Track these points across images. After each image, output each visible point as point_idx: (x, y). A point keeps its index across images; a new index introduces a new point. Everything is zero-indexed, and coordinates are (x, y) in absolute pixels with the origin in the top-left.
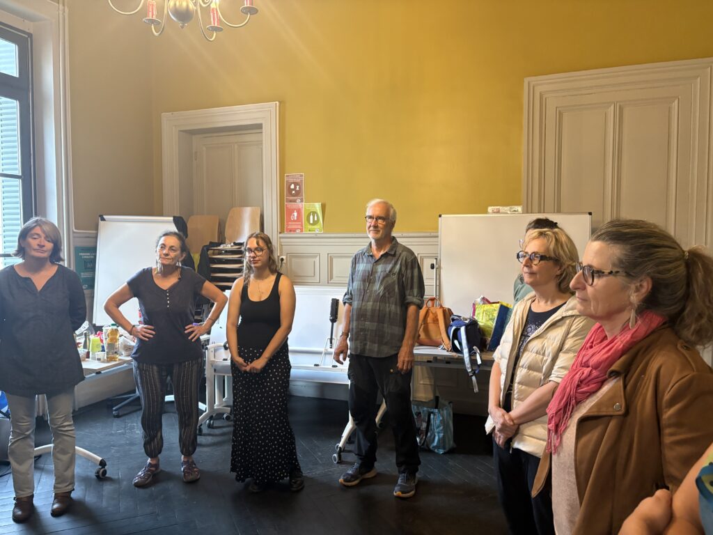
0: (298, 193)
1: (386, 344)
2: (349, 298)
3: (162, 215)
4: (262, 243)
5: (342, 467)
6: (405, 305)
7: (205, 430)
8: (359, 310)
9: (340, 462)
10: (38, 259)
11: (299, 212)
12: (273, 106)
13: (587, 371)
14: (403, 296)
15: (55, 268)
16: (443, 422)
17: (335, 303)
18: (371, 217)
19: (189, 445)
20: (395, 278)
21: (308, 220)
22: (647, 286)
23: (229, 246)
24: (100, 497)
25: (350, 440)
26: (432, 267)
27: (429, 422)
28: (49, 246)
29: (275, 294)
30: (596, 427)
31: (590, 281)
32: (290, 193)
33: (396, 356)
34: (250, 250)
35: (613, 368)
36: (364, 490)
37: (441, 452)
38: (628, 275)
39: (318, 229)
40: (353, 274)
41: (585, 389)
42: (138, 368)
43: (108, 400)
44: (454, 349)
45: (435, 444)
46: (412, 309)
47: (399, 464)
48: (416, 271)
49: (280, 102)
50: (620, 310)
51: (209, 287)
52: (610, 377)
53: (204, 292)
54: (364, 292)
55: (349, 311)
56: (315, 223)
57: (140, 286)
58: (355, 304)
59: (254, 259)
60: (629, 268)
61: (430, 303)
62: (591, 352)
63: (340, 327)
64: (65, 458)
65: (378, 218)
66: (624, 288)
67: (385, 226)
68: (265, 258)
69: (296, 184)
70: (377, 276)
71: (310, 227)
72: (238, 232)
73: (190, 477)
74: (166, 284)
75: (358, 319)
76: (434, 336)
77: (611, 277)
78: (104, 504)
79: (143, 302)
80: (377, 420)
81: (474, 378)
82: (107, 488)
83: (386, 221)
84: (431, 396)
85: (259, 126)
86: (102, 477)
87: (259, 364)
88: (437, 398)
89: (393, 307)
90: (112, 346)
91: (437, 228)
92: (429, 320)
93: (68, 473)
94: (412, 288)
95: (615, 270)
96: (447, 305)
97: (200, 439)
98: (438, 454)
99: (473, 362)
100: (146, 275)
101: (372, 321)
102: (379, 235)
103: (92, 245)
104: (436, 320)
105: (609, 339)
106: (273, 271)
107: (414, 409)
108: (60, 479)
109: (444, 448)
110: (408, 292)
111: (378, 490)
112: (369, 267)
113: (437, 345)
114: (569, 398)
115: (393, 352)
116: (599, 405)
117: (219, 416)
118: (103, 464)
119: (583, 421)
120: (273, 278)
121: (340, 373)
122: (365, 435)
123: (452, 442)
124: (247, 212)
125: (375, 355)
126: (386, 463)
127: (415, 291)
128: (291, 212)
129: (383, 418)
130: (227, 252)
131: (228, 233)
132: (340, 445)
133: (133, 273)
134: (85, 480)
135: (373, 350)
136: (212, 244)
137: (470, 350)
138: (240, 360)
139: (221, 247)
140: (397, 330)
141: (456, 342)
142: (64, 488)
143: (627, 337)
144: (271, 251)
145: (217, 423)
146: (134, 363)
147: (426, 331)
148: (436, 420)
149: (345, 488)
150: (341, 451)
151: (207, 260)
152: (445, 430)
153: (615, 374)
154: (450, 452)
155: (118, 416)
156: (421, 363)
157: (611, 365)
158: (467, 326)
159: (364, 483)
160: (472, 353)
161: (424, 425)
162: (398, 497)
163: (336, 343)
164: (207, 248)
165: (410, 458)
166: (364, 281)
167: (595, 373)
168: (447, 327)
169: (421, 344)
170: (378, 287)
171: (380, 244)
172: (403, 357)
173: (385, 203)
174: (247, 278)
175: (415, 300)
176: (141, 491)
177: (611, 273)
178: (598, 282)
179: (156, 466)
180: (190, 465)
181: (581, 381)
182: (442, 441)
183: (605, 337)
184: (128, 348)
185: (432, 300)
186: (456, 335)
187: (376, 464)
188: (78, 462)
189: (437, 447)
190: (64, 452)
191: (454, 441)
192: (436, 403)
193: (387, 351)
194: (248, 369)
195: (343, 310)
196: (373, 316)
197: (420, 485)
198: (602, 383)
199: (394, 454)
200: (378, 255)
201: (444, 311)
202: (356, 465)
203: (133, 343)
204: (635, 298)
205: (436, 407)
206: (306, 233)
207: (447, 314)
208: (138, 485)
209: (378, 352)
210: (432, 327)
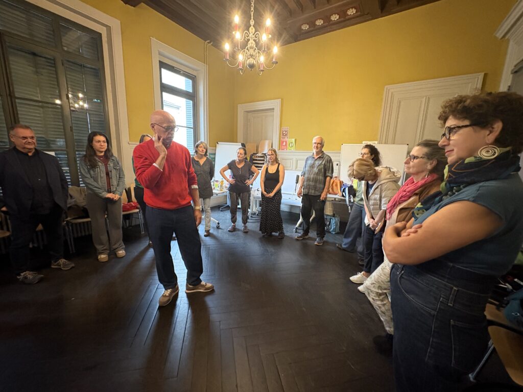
0: (286, 135)
1: (317, 191)
2: (304, 174)
3: (237, 142)
4: (273, 153)
5: (296, 234)
6: (325, 177)
7: (250, 218)
8: (308, 178)
9: (296, 232)
10: (201, 155)
11: (286, 142)
12: (279, 101)
13: (405, 193)
14: (325, 173)
15: (206, 158)
16: (335, 222)
17: (298, 177)
18: (315, 143)
19: (245, 221)
20: (322, 166)
21: (289, 145)
22: (435, 163)
23: (260, 155)
24: (218, 233)
25: (300, 225)
26: (337, 165)
27: (330, 222)
28: (205, 150)
29: (278, 171)
30: (405, 212)
31: (412, 160)
32: (283, 134)
33: (320, 196)
34: (269, 155)
35: (416, 192)
36: (304, 241)
37: (334, 233)
38: (428, 159)
39: (293, 149)
40: (306, 164)
41: (403, 199)
42: (230, 193)
43: (219, 206)
44: (343, 196)
45: (332, 230)
46: (328, 178)
47: (317, 234)
48: (331, 164)
49: (282, 99)
50: (422, 172)
51: (253, 168)
52: (414, 195)
53: (252, 170)
54: (310, 171)
55: (303, 179)
56: (292, 146)
57: (232, 166)
58: (306, 176)
59: (270, 158)
60: (429, 156)
61: (335, 179)
62: (407, 187)
63: (299, 185)
64: (208, 219)
65: (318, 144)
66: (426, 163)
67: (320, 147)
68: (274, 158)
69: (285, 131)
70: (315, 165)
71: (290, 148)
72: (263, 150)
73: (245, 231)
74: (240, 166)
75: (307, 181)
76: (335, 190)
77: (421, 159)
78: (219, 235)
79: (233, 172)
80: (311, 219)
81: (349, 207)
82: (220, 231)
83: (321, 144)
84: (332, 214)
85: (273, 109)
86: (218, 228)
87: (272, 195)
88: (334, 214)
89: (321, 177)
90: (221, 186)
91: (340, 150)
92: (334, 185)
93: (209, 224)
94: (329, 170)
95: (424, 156)
96: (341, 180)
97: (248, 220)
98: (332, 234)
99: (350, 201)
100: (234, 162)
101: (312, 182)
102: (318, 151)
103: (214, 153)
104: (336, 185)
105: (415, 182)
106: (277, 162)
107: (325, 217)
108: (207, 226)
109: (335, 232)
110: (327, 172)
111: (309, 242)
112: (313, 162)
113: (336, 194)
114: (396, 202)
115: (319, 194)
116: (409, 204)
117: (255, 214)
118: (218, 223)
119: (401, 210)
120: (277, 165)
121: (298, 202)
122: (306, 224)
123: (338, 230)
124: (267, 142)
125: (313, 194)
126: (313, 234)
127: (330, 171)
128: (283, 142)
129: (312, 220)
130: (259, 157)
131: (259, 150)
132: (297, 226)
133: (229, 161)
134: (213, 228)
135: (312, 192)
136: (254, 154)
137: (349, 196)
138: (265, 193)
139: (257, 155)
140: (322, 186)
141: (344, 193)
142: (208, 229)
143: (423, 182)
144: (276, 155)
145: (253, 216)
146: (228, 192)
147: (332, 189)
148: (333, 221)
149: (297, 240)
150: (297, 229)
151: (252, 160)
152: (336, 225)
153: (416, 194)
154: (337, 233)
155: (222, 211)
156: (329, 201)
157: (415, 191)
158: (349, 187)
159: (304, 239)
160: (350, 198)
161: (328, 223)
162: (316, 245)
163: (297, 191)
164: (252, 155)
165: (322, 233)
166: (310, 167)
167: (408, 194)
168: (341, 187)
169: (330, 194)
170: (316, 170)
171: (317, 153)
172: (323, 196)
173: (321, 138)
174: (268, 165)
175: (330, 175)
176: (230, 233)
177: (422, 157)
178: (416, 161)
179: (235, 226)
180: (246, 227)
181: (402, 196)
182: (335, 229)
183: (414, 182)
184: (226, 187)
185: (336, 177)
186: (344, 191)
187: (309, 234)
188: (211, 222)
189: (332, 231)
190: (207, 217)
191: (340, 230)
192: (334, 216)
193: (317, 193)
194: (268, 196)
195: (300, 178)
196: (313, 180)
197: (324, 242)
198: (410, 197)
199: (316, 232)
200: (316, 157)
201: (340, 182)
202: (302, 233)
203: (228, 186)
204: (429, 167)
205: (334, 217)
206: (288, 150)
207: (341, 183)
208: (229, 231)
209: (314, 193)
210: (335, 187)
